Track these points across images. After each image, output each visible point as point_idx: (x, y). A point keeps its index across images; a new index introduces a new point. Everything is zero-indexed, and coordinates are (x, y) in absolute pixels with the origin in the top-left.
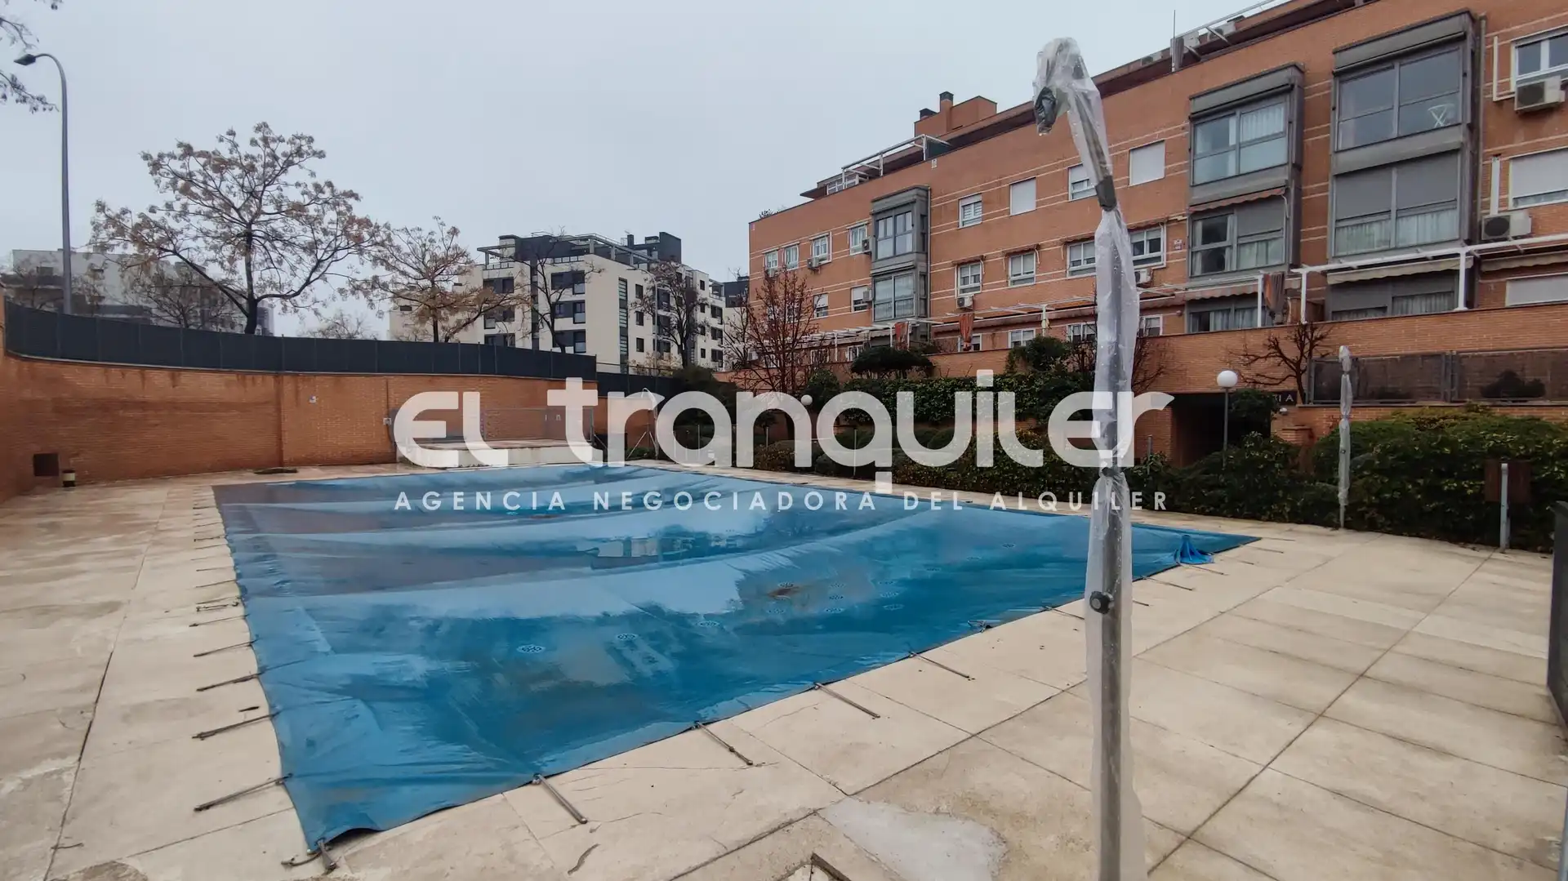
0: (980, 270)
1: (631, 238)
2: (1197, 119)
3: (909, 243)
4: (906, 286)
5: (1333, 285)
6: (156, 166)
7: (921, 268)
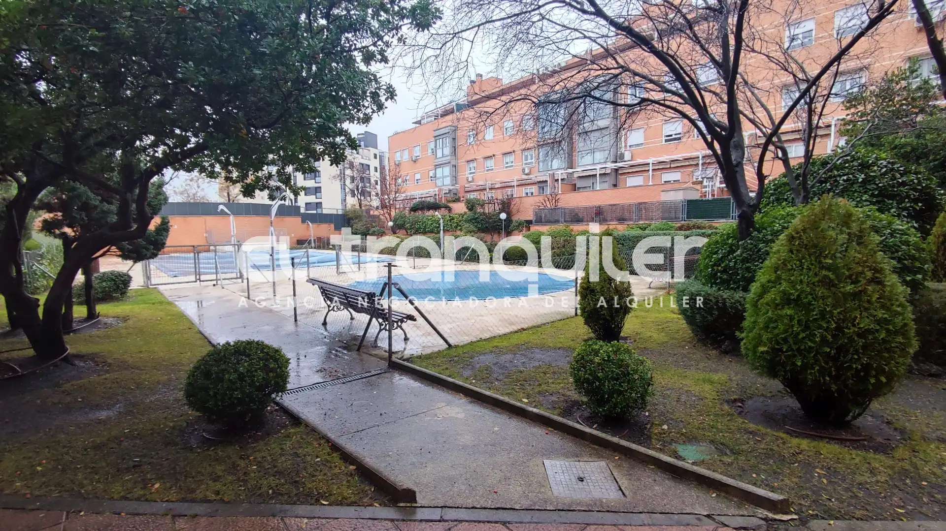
0: (475, 164)
3: (447, 151)
4: (447, 170)
5: (576, 177)
7: (453, 162)
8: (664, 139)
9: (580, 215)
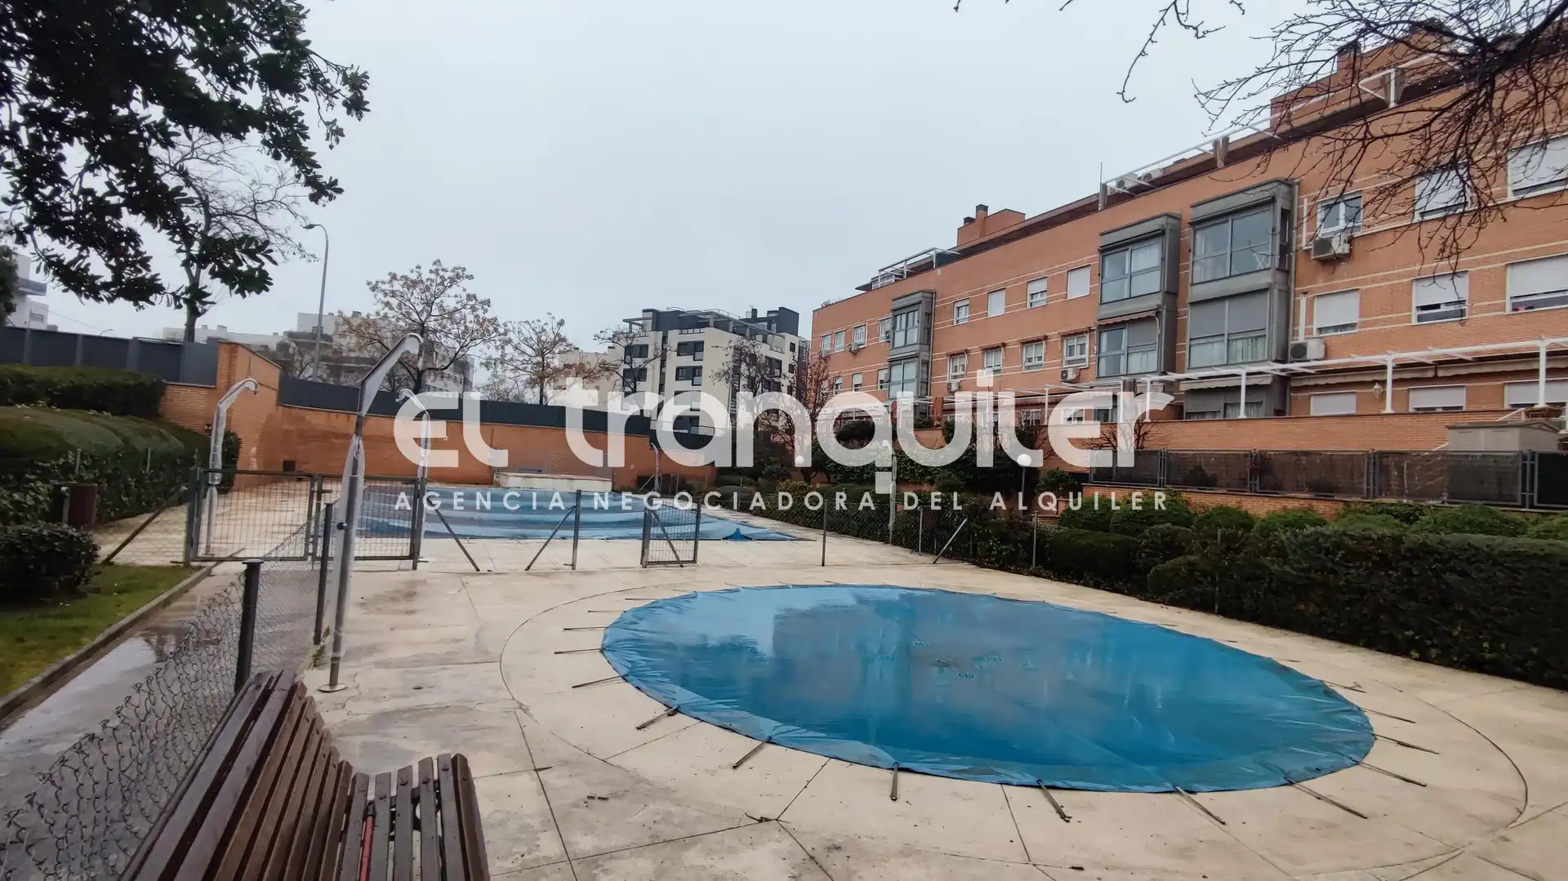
0: (965, 361)
1: (754, 311)
2: (1105, 251)
3: (914, 336)
4: (911, 370)
5: (1186, 392)
6: (374, 289)
7: (924, 356)
8: (1415, 314)
9: (1209, 472)
